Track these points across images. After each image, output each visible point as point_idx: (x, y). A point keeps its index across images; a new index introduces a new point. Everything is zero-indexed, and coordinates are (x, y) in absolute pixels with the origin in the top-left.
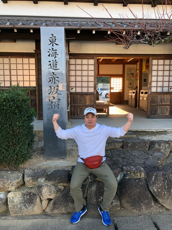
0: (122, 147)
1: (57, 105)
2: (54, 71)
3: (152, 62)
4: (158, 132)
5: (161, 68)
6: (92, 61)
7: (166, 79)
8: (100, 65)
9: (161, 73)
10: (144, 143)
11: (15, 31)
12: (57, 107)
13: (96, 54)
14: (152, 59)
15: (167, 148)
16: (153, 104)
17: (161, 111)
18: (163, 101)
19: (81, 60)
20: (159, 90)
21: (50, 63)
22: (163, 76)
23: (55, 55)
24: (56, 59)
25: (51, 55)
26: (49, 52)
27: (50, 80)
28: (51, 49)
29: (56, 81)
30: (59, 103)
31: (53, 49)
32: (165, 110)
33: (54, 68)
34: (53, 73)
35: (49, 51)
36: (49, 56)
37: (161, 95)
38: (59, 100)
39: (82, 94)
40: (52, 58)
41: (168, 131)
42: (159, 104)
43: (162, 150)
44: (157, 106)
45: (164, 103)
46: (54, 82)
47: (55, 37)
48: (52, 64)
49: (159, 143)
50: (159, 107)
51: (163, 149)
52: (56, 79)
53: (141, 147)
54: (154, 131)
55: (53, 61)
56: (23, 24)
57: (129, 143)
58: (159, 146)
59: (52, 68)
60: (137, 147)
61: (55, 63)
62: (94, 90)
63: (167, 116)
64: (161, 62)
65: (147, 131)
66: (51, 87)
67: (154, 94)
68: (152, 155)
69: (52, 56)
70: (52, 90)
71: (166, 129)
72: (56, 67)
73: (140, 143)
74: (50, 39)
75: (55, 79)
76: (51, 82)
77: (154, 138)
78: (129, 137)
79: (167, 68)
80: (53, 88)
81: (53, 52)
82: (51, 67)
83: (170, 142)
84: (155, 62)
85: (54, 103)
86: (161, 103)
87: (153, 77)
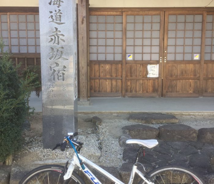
1: (61, 75)
2: (57, 26)
12: (62, 78)
21: (52, 14)
23: (58, 3)
24: (60, 8)
25: (52, 3)
27: (52, 39)
29: (60, 40)
30: (64, 72)
33: (57, 22)
34: (56, 29)
36: (50, 4)
38: (65, 67)
39: (142, 63)
40: (54, 8)
46: (56, 42)
48: (54, 15)
52: (61, 37)
55: (56, 11)
59: (55, 21)
61: (58, 14)
66: (52, 49)
69: (54, 4)
70: (55, 53)
72: (60, 21)
75: (58, 37)
76: (53, 41)
80: (55, 50)
82: (53, 20)
85: (56, 72)
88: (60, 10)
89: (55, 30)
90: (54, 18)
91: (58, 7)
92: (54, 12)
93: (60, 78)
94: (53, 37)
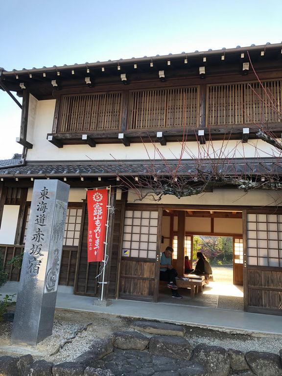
0: (147, 347)
1: (37, 268)
3: (247, 217)
5: (263, 227)
6: (155, 214)
7: (274, 244)
9: (263, 235)
12: (37, 271)
13: (162, 204)
14: (246, 212)
16: (252, 286)
17: (269, 300)
18: (270, 281)
19: (149, 212)
20: (262, 262)
21: (38, 218)
22: (268, 240)
23: (44, 209)
24: (44, 214)
26: (38, 206)
28: (41, 203)
31: (43, 202)
32: (277, 300)
33: (41, 224)
34: (39, 229)
35: (39, 204)
36: (38, 210)
37: (266, 272)
38: (40, 262)
39: (139, 260)
40: (40, 213)
42: (263, 287)
43: (212, 365)
44: (261, 290)
45: (274, 286)
46: (38, 240)
47: (47, 190)
48: (39, 219)
49: (208, 349)
50: (265, 293)
53: (177, 353)
54: (228, 331)
58: (206, 356)
59: (39, 223)
60: (171, 351)
61: (42, 218)
62: (156, 256)
64: (262, 217)
65: (214, 329)
67: (253, 268)
69: (41, 210)
70: (35, 249)
71: (250, 331)
72: (43, 223)
73: (176, 345)
74: (42, 192)
75: (40, 236)
76: (35, 239)
78: (171, 334)
79: (273, 227)
80: (35, 247)
81: (42, 205)
83: (231, 352)
84: (252, 217)
85: (34, 266)
86: (268, 286)
87: (250, 241)
88: (44, 215)
89: (38, 231)
90: (39, 221)
91: (43, 212)
92: (40, 216)
93: (35, 271)
94: (36, 236)
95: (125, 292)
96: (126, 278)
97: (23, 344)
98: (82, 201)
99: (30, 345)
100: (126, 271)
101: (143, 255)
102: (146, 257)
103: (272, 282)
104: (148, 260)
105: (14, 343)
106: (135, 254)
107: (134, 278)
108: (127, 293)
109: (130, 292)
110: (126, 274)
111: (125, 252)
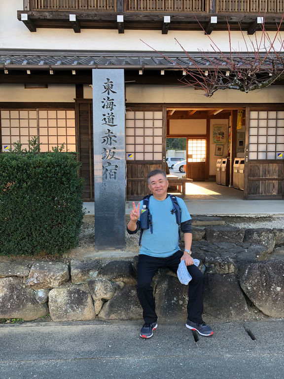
0: (205, 237)
1: (113, 173)
2: (110, 128)
3: (249, 114)
4: (259, 218)
5: (263, 123)
6: (159, 115)
7: (272, 140)
8: (170, 120)
9: (263, 131)
10: (237, 232)
11: (51, 73)
12: (113, 176)
13: (165, 103)
14: (249, 110)
15: (271, 239)
16: (252, 178)
17: (265, 189)
18: (267, 173)
19: (142, 112)
20: (261, 156)
21: (105, 117)
22: (267, 135)
23: (111, 107)
24: (113, 111)
25: (105, 107)
26: (103, 102)
27: (105, 140)
28: (106, 98)
29: (112, 141)
30: (115, 171)
31: (108, 98)
32: (271, 187)
33: (110, 124)
34: (109, 130)
35: (103, 100)
36: (103, 107)
37: (264, 165)
38: (116, 166)
39: (144, 163)
40: (107, 111)
41: (274, 216)
42: (261, 178)
43: (264, 243)
44: (259, 180)
45: (270, 176)
46: (109, 143)
47: (111, 82)
48: (107, 118)
49: (259, 232)
50: (262, 183)
51: (264, 241)
52: (113, 138)
53: (232, 238)
54: (253, 216)
55: (108, 114)
56: (62, 64)
57: (214, 232)
58: (259, 236)
59: (108, 123)
60: (226, 237)
61: (111, 117)
62: (163, 158)
63: (274, 195)
64: (263, 114)
65: (241, 216)
66: (105, 149)
67: (253, 162)
68: (247, 248)
69: (107, 108)
70: (108, 154)
71: (271, 214)
72: (113, 123)
73: (230, 232)
74: (105, 85)
75: (111, 138)
76: (106, 142)
77: (252, 226)
78: (214, 224)
79: (272, 123)
80: (108, 151)
81: (108, 102)
82: (106, 122)
83: (275, 231)
84: (254, 114)
85: (109, 171)
86: (265, 176)
87: (251, 137)
88: (112, 113)
89: (108, 132)
90: (107, 120)
91: (111, 110)
92: (107, 115)
93: (112, 177)
94: (106, 139)
95: (132, 194)
96: (132, 181)
97: (110, 248)
98: (74, 101)
99: (118, 248)
100: (132, 174)
101: (149, 157)
102: (152, 159)
103: (269, 173)
104: (154, 162)
105: (99, 249)
106: (139, 157)
107: (141, 181)
108: (135, 195)
109: (137, 194)
110: (132, 177)
111: (129, 156)
